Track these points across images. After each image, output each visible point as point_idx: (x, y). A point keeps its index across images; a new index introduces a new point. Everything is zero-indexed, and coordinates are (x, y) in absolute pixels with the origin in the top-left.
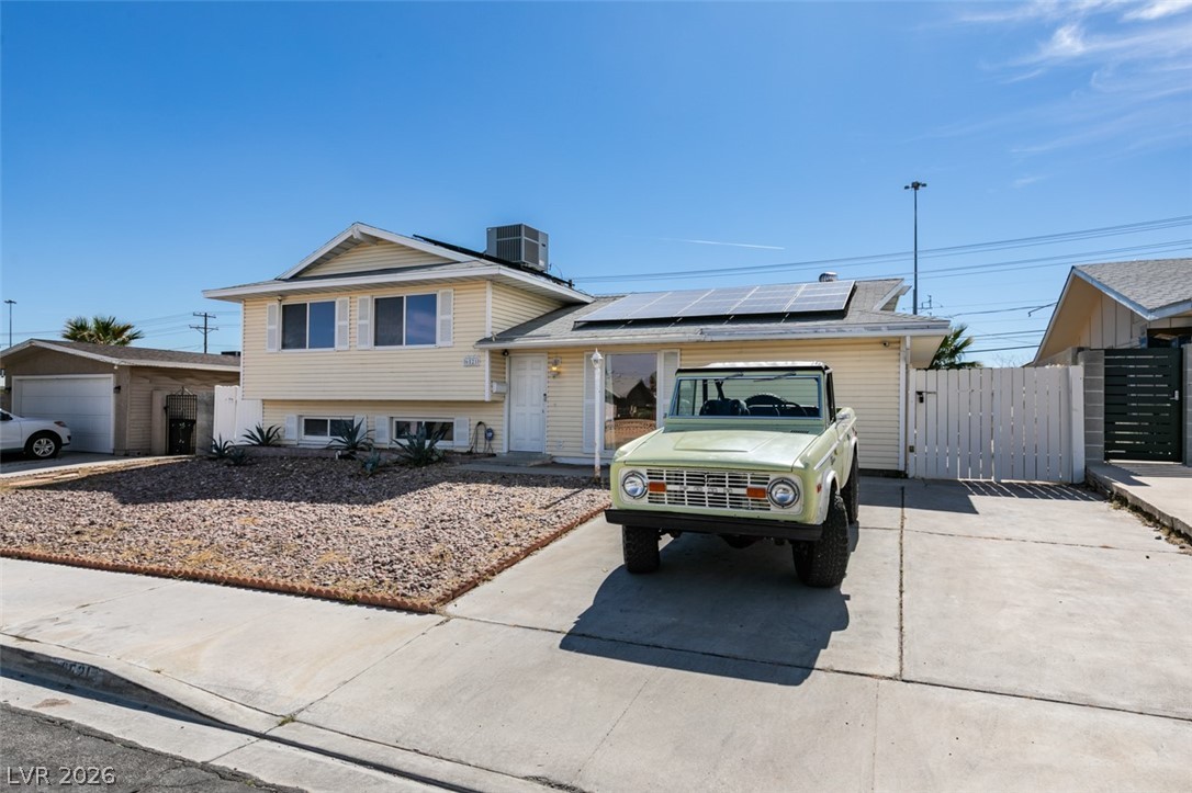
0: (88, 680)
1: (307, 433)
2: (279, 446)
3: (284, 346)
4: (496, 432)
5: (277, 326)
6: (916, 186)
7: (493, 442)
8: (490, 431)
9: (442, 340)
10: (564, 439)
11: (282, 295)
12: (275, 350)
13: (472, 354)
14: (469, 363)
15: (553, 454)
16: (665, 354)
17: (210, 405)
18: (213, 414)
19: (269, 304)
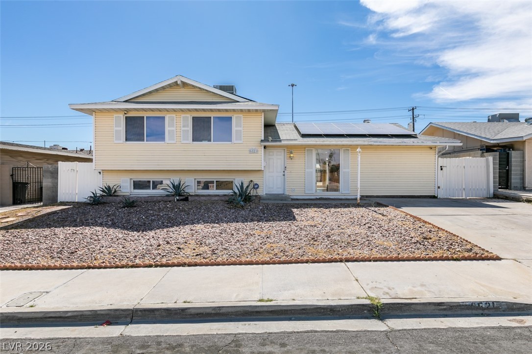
0: (497, 308)
1: (135, 188)
2: (117, 196)
3: (127, 140)
4: (259, 185)
5: (122, 128)
6: (293, 85)
7: (258, 190)
8: (256, 184)
9: (236, 140)
10: (294, 187)
11: (127, 111)
12: (121, 142)
13: (254, 147)
14: (252, 151)
15: (290, 194)
16: (344, 150)
17: (55, 174)
18: (57, 178)
19: (116, 115)
